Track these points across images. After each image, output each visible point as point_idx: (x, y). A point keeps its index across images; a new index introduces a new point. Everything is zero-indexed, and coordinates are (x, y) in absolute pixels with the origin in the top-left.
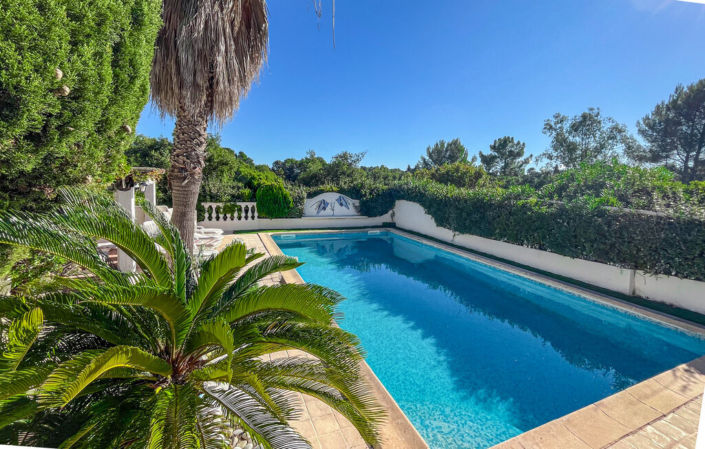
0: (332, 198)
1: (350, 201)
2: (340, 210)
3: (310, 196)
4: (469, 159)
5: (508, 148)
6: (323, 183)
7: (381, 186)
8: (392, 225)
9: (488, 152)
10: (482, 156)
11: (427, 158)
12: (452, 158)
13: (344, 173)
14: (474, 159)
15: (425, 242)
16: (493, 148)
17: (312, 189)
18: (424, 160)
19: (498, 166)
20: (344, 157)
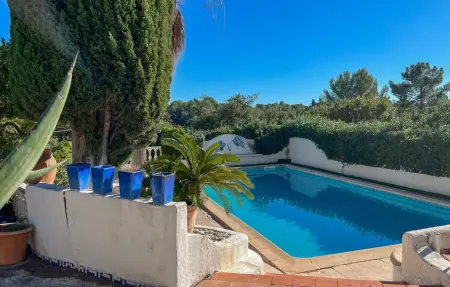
0: (227, 139)
1: (245, 141)
2: (236, 150)
3: (208, 138)
4: (379, 89)
5: (423, 74)
6: (218, 126)
7: (275, 125)
8: (288, 161)
9: (399, 81)
10: (392, 86)
11: (330, 91)
12: (360, 90)
13: (238, 115)
14: (385, 90)
15: (316, 173)
16: (405, 76)
17: (209, 132)
18: (327, 93)
19: (413, 96)
20: (237, 99)
